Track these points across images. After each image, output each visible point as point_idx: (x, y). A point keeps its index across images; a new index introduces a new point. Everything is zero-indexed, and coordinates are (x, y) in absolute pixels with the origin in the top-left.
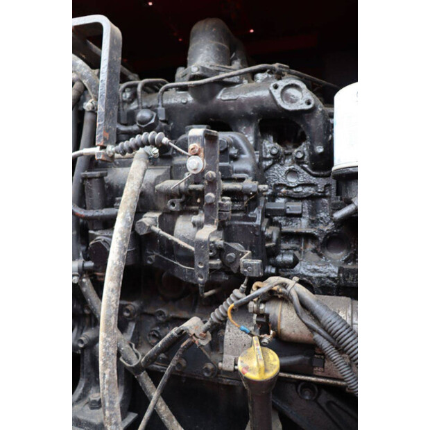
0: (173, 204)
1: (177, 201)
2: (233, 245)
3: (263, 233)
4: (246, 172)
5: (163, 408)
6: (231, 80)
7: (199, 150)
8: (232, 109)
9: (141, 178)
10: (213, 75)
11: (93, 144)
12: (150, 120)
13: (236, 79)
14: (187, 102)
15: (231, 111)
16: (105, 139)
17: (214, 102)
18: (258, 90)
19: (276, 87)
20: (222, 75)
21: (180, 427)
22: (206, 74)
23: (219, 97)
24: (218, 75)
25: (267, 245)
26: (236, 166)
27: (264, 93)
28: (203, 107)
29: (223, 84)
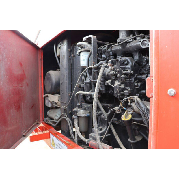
0: (113, 77)
1: (114, 76)
2: (127, 88)
3: (134, 84)
4: (129, 68)
5: (114, 132)
6: (129, 41)
7: (110, 65)
8: (130, 49)
9: (102, 72)
10: (123, 41)
11: (91, 65)
12: (105, 57)
13: (131, 40)
14: (120, 49)
15: (130, 50)
16: (93, 64)
17: (126, 48)
18: (136, 43)
19: (140, 41)
20: (126, 40)
21: (118, 138)
22: (121, 41)
23: (127, 46)
24: (125, 40)
25: (136, 88)
26: (127, 66)
27: (137, 44)
28: (124, 49)
29: (127, 43)
